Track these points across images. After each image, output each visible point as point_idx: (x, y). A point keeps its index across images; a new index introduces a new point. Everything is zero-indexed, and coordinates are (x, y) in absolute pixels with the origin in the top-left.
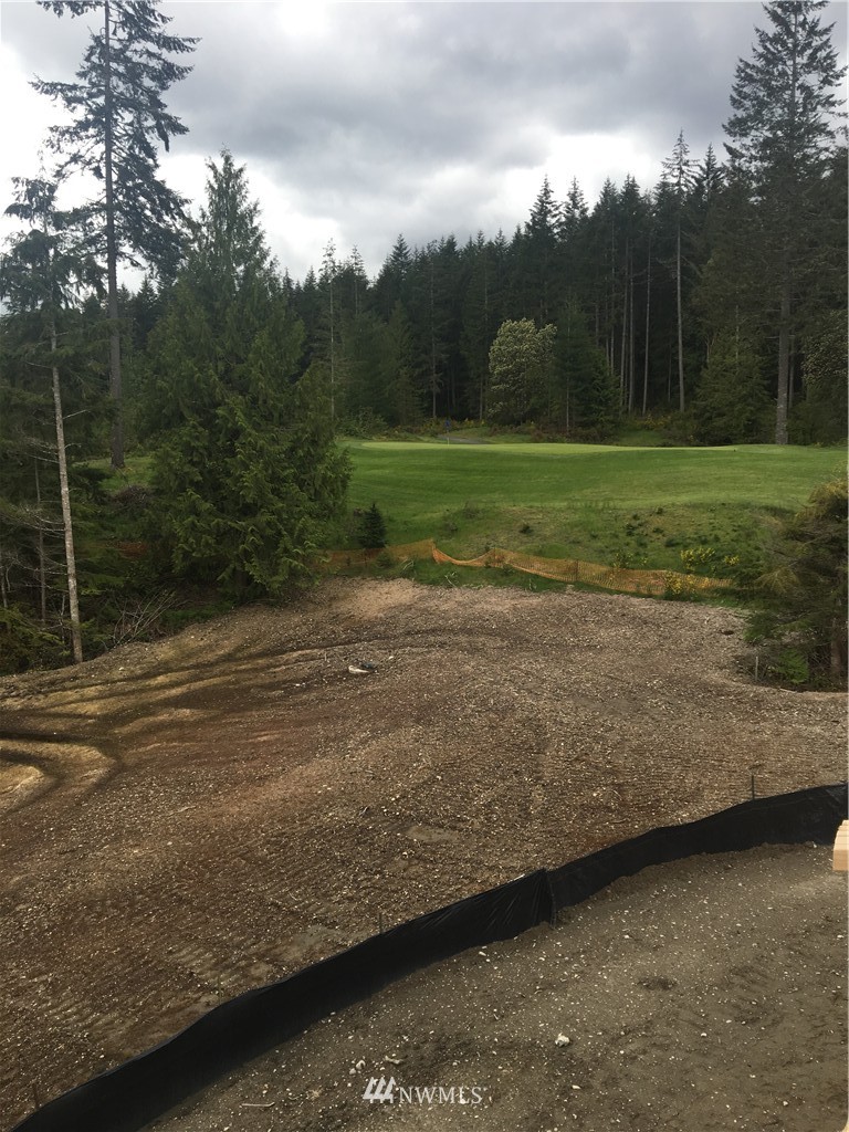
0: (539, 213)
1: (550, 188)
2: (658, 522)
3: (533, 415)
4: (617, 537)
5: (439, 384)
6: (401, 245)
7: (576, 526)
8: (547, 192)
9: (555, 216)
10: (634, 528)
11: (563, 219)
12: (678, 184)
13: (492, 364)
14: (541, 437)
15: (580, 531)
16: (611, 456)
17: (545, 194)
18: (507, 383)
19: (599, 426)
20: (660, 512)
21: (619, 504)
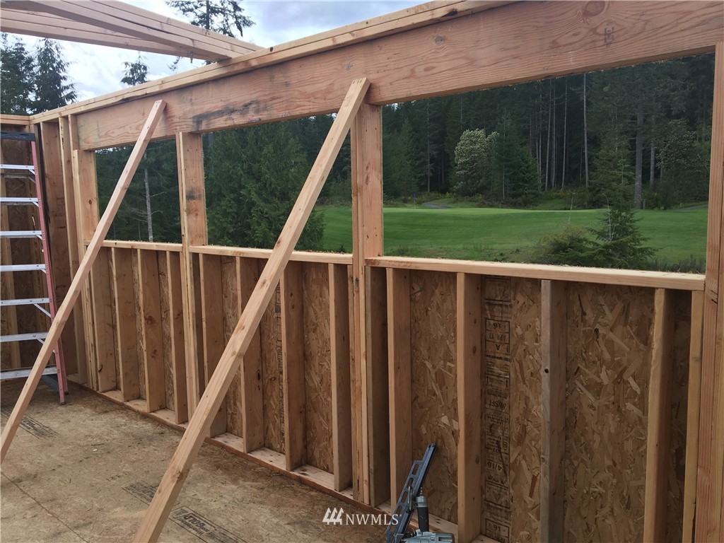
2: (514, 257)
5: (432, 171)
13: (456, 158)
14: (484, 204)
18: (466, 169)
19: (524, 196)
20: (517, 251)
21: (495, 246)
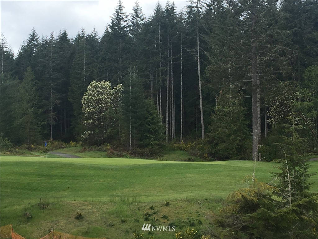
0: (116, 19)
1: (122, 5)
2: (165, 211)
3: (110, 139)
4: (138, 221)
5: (55, 119)
6: (34, 34)
7: (113, 214)
8: (120, 7)
9: (126, 21)
10: (150, 216)
11: (131, 24)
12: (197, 7)
13: (83, 107)
15: (115, 218)
16: (146, 167)
17: (120, 8)
20: (167, 204)
21: (143, 199)
